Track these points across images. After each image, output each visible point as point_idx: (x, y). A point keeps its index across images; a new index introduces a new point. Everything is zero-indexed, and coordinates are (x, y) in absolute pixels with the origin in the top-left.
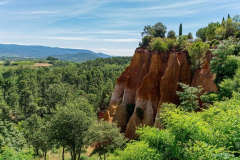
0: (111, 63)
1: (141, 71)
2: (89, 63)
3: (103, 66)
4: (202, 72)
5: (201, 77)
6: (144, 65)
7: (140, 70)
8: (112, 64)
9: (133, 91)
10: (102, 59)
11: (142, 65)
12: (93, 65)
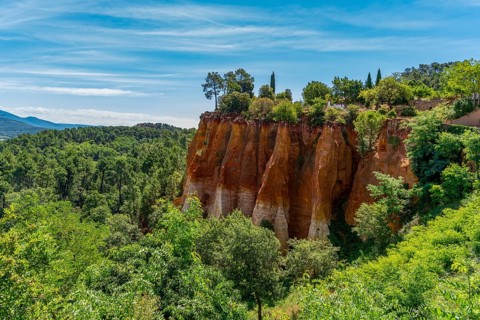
0: (77, 140)
1: (245, 158)
2: (26, 141)
3: (61, 147)
4: (377, 155)
5: (377, 163)
6: (249, 146)
7: (242, 155)
8: (81, 142)
9: (233, 193)
10: (55, 131)
11: (245, 145)
12: (36, 146)
